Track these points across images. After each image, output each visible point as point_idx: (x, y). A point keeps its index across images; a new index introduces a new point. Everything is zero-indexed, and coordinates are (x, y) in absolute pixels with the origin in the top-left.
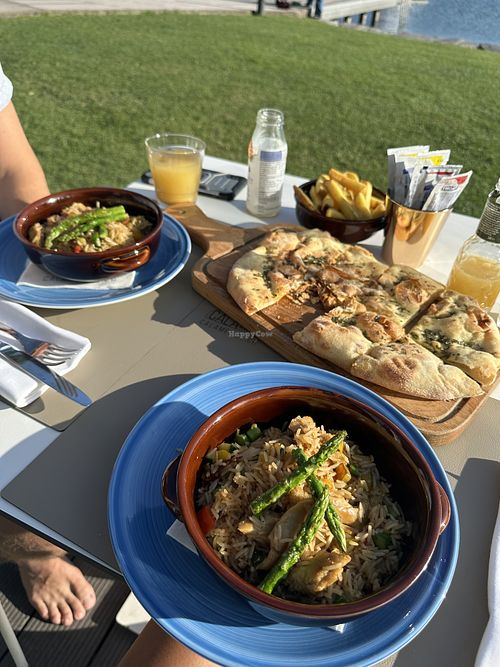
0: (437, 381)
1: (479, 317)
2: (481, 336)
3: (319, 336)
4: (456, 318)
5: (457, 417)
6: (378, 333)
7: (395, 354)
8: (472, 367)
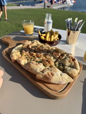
0: (60, 79)
1: (72, 59)
2: (73, 64)
3: (30, 66)
4: (66, 59)
5: (66, 90)
6: (47, 64)
7: (48, 71)
8: (70, 73)
